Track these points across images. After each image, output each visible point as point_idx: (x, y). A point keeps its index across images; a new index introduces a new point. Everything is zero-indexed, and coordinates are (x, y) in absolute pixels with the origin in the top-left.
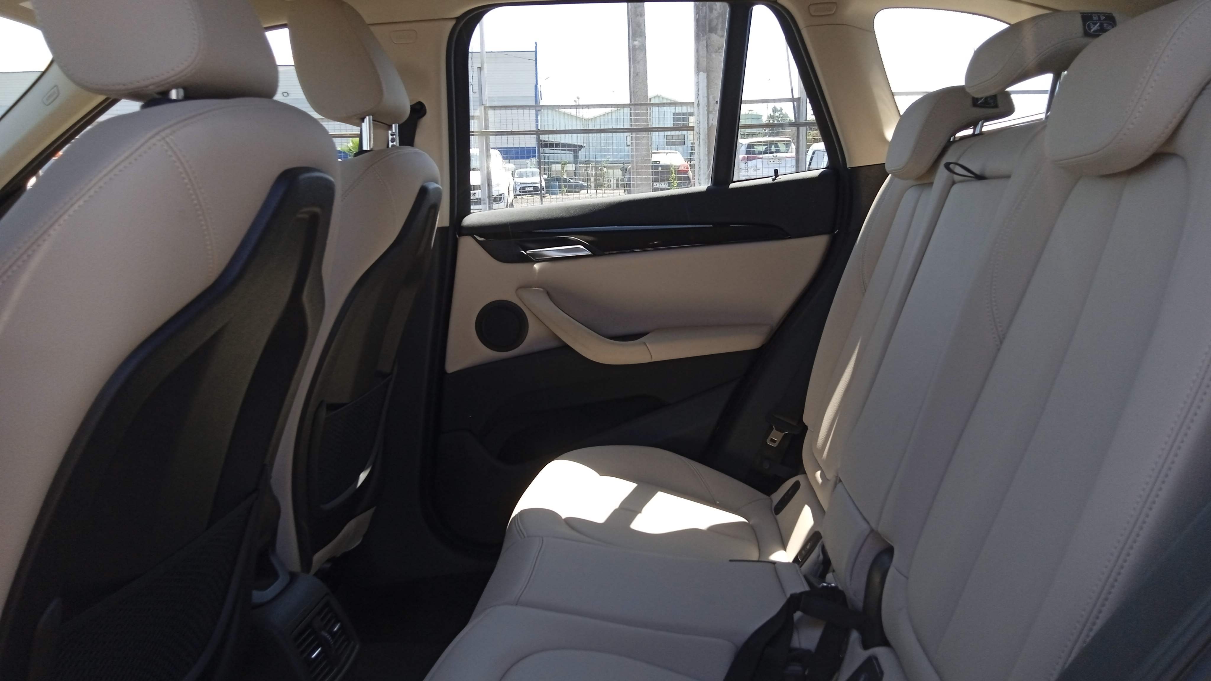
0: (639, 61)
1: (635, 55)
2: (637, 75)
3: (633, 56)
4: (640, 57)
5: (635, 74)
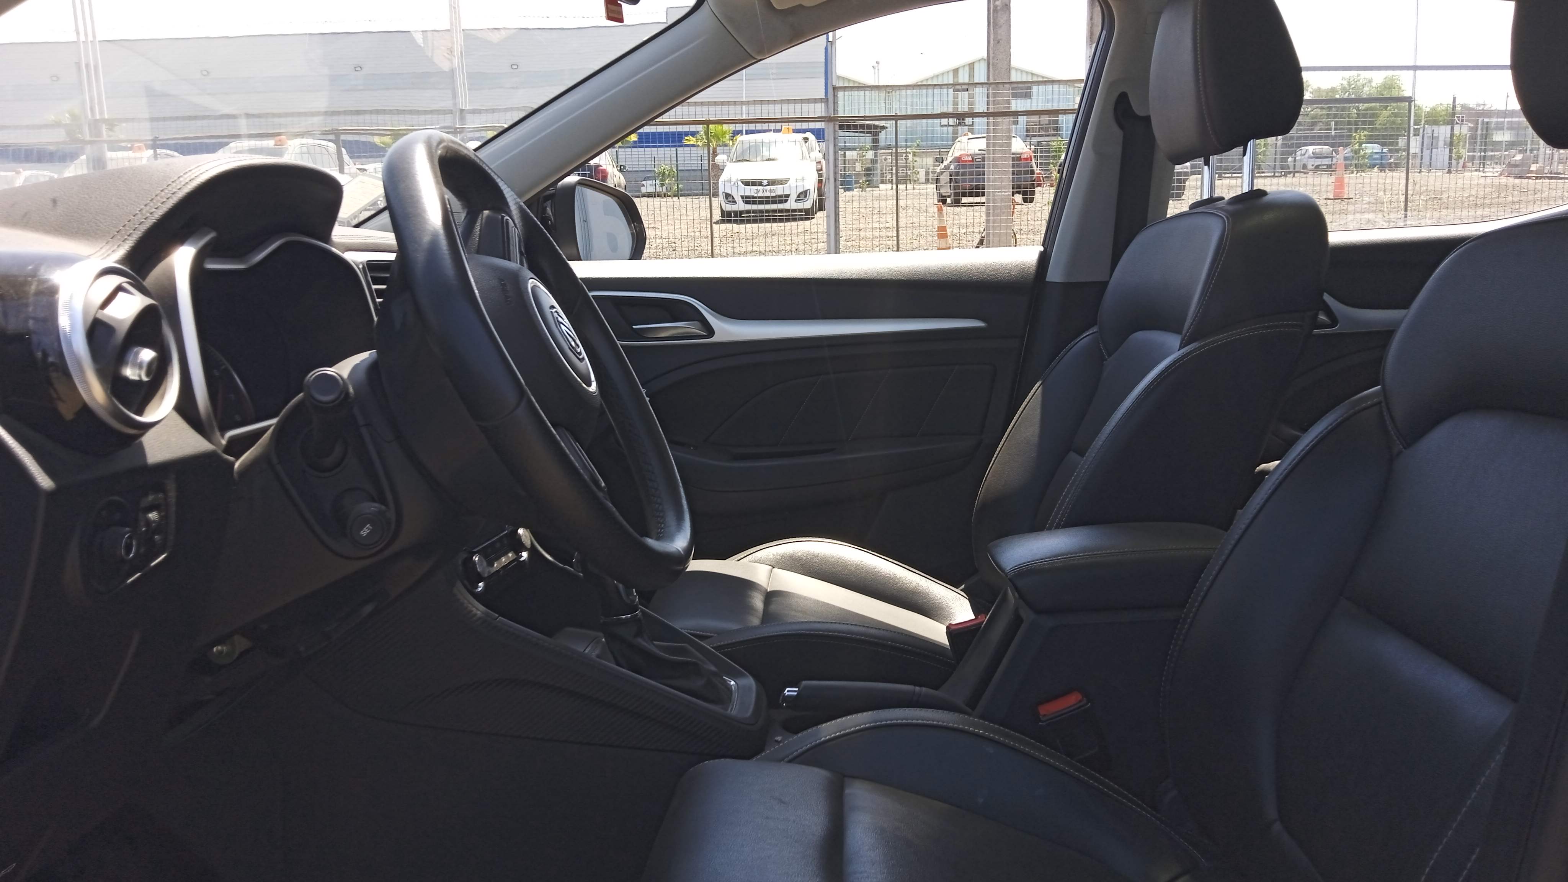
0: (1001, 27)
1: (997, 17)
2: (998, 42)
3: (994, 19)
4: (1002, 21)
5: (996, 42)
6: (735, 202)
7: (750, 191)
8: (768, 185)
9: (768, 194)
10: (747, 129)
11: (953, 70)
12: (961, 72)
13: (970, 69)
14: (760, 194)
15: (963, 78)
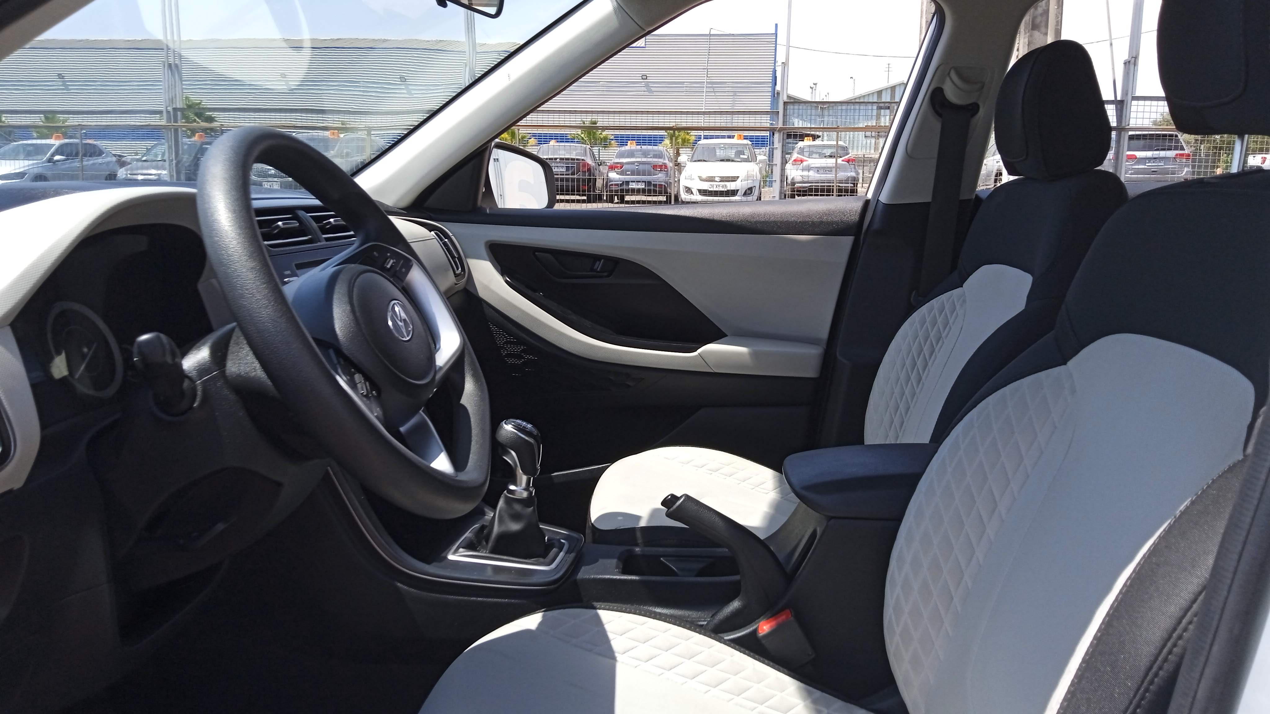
6: (692, 193)
7: (706, 186)
8: (720, 181)
9: (721, 189)
10: (705, 134)
11: (877, 92)
12: (884, 93)
13: (892, 91)
14: (715, 189)
15: (886, 98)
